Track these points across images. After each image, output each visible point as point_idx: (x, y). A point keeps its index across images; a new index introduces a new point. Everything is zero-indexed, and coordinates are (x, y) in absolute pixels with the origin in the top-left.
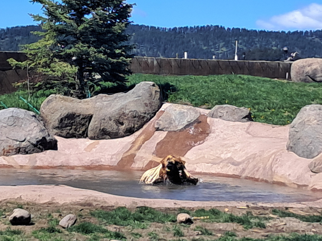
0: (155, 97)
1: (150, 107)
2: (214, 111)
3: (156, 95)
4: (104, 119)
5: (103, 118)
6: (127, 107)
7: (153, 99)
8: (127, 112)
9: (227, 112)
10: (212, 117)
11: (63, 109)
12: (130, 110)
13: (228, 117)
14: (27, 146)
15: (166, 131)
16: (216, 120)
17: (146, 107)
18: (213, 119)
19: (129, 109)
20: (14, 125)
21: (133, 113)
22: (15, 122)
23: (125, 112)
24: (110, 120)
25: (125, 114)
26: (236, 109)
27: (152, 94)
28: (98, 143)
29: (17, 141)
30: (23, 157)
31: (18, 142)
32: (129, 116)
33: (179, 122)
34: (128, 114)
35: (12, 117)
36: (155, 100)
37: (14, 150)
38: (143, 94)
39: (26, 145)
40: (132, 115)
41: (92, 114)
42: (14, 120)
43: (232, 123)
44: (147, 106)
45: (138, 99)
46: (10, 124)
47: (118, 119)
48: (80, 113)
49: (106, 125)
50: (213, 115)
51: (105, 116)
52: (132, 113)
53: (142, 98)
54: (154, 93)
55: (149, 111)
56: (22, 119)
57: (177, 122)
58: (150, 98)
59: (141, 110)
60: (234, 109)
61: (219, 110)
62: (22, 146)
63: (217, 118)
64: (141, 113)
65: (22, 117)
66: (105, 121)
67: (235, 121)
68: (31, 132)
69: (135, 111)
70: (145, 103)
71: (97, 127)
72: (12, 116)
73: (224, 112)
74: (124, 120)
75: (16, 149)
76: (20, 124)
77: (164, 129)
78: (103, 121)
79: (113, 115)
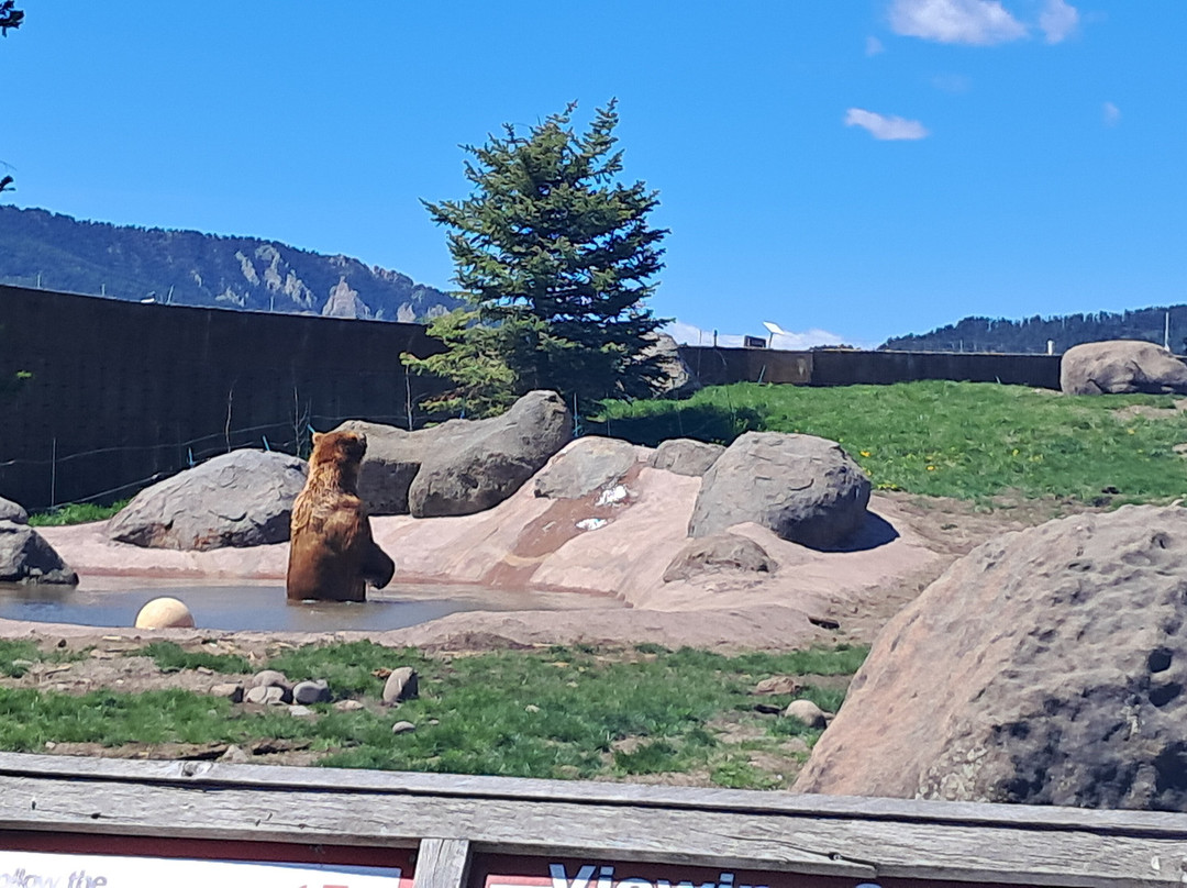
0: (550, 424)
1: (536, 446)
2: (658, 455)
3: (553, 420)
4: (437, 474)
5: (435, 471)
6: (486, 447)
7: (544, 427)
8: (483, 457)
9: (680, 456)
10: (654, 467)
12: (490, 453)
13: (682, 467)
14: (246, 529)
15: (554, 497)
16: (659, 472)
17: (526, 447)
18: (653, 470)
19: (488, 451)
20: (233, 485)
21: (496, 460)
22: (236, 479)
23: (479, 457)
24: (451, 475)
25: (481, 461)
26: (697, 448)
27: (544, 419)
28: (419, 525)
29: (227, 518)
31: (229, 522)
32: (488, 465)
33: (589, 478)
34: (486, 462)
35: (231, 470)
36: (550, 430)
37: (220, 539)
38: (523, 417)
39: (245, 527)
40: (493, 464)
41: (419, 462)
42: (234, 475)
43: (686, 479)
44: (528, 443)
45: (509, 429)
46: (223, 484)
47: (465, 472)
48: (395, 461)
49: (439, 486)
50: (655, 462)
51: (441, 465)
52: (493, 459)
53: (519, 427)
54: (549, 415)
55: (532, 454)
56: (252, 473)
57: (583, 478)
58: (537, 426)
59: (514, 452)
61: (668, 450)
62: (235, 530)
63: (662, 468)
64: (513, 459)
65: (252, 470)
66: (439, 477)
67: (692, 476)
68: (260, 501)
69: (499, 455)
70: (524, 437)
71: (423, 491)
72: (233, 467)
73: (675, 454)
74: (477, 474)
75: (223, 536)
76: (244, 484)
77: (551, 495)
78: (435, 477)
79: (457, 465)
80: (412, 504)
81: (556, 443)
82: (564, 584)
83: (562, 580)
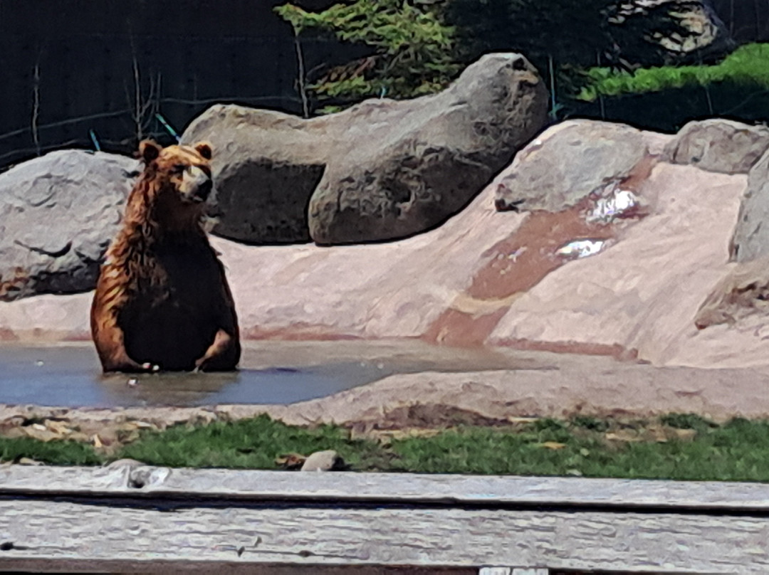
0: (515, 103)
1: (495, 136)
2: (679, 144)
3: (521, 96)
4: (350, 180)
5: (347, 175)
6: (422, 140)
7: (507, 107)
8: (419, 152)
9: (712, 144)
10: (674, 162)
11: (234, 149)
12: (427, 147)
13: (716, 160)
14: (71, 267)
15: (524, 211)
16: (680, 169)
17: (480, 137)
18: (673, 166)
19: (425, 144)
20: (50, 202)
21: (437, 157)
22: (54, 194)
23: (412, 154)
24: (370, 180)
25: (414, 160)
26: (737, 131)
27: (506, 94)
28: (325, 256)
29: (41, 251)
30: (51, 302)
31: (45, 257)
32: (424, 166)
33: (576, 180)
34: (422, 161)
35: (46, 180)
36: (516, 111)
37: (32, 283)
38: (476, 93)
39: (70, 264)
40: (433, 163)
41: (323, 162)
42: (51, 188)
43: (722, 179)
44: (484, 132)
45: (455, 111)
46: (37, 201)
47: (390, 177)
48: (287, 162)
49: (354, 198)
50: (675, 155)
51: (356, 167)
52: (432, 155)
53: (470, 107)
54: (514, 89)
55: (489, 147)
56: (77, 183)
57: (567, 184)
58: (496, 105)
59: (464, 144)
60: (730, 131)
61: (693, 137)
62: (55, 268)
63: (686, 163)
64: (461, 156)
65: (76, 180)
66: (352, 185)
67: (731, 173)
68: (91, 224)
69: (442, 149)
70: (477, 123)
71: (328, 206)
72: (48, 176)
73: (704, 142)
74: (409, 179)
75: (36, 278)
76: (67, 199)
77: (520, 206)
78: (347, 185)
79: (378, 166)
80: (313, 227)
81: (526, 130)
82: (544, 337)
83: (542, 330)
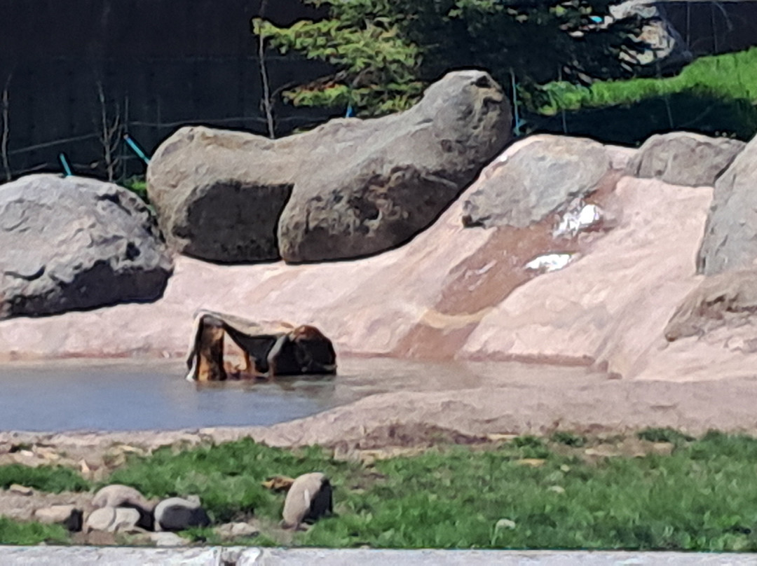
0: (480, 120)
1: (461, 153)
2: (643, 156)
3: (485, 113)
4: (318, 199)
5: (315, 195)
6: (389, 157)
7: (472, 125)
8: (385, 171)
9: (675, 157)
10: (637, 175)
11: (203, 170)
12: (394, 165)
13: (680, 173)
14: (45, 291)
15: (491, 226)
16: (645, 182)
17: (446, 155)
18: (636, 180)
19: (391, 162)
20: (23, 227)
21: (404, 175)
22: (27, 219)
23: (378, 172)
24: (338, 199)
25: (381, 178)
26: (699, 144)
27: (470, 112)
28: (296, 275)
29: (16, 275)
30: (26, 325)
31: (19, 281)
32: (391, 184)
33: (541, 195)
34: (389, 178)
35: (18, 205)
36: (481, 128)
37: (7, 306)
38: (441, 111)
39: (44, 288)
40: (400, 181)
41: (290, 182)
42: (24, 212)
43: (686, 191)
44: (449, 149)
45: (421, 130)
46: (9, 226)
47: (358, 195)
48: (256, 182)
49: (322, 217)
50: (639, 168)
51: (324, 186)
52: (399, 174)
53: (434, 126)
54: (478, 106)
55: (456, 164)
56: (49, 208)
57: (533, 198)
58: (461, 123)
59: (429, 162)
60: (693, 145)
61: (658, 150)
62: (29, 292)
63: (649, 177)
64: (428, 173)
65: (49, 204)
66: (321, 204)
67: (695, 186)
68: (63, 248)
69: (408, 167)
70: (443, 141)
71: (297, 226)
72: (20, 201)
73: (667, 155)
74: (378, 197)
75: (11, 302)
76: (40, 223)
77: (487, 222)
78: (315, 204)
79: (346, 184)
80: (283, 246)
81: (491, 146)
82: (515, 350)
83: (512, 344)
